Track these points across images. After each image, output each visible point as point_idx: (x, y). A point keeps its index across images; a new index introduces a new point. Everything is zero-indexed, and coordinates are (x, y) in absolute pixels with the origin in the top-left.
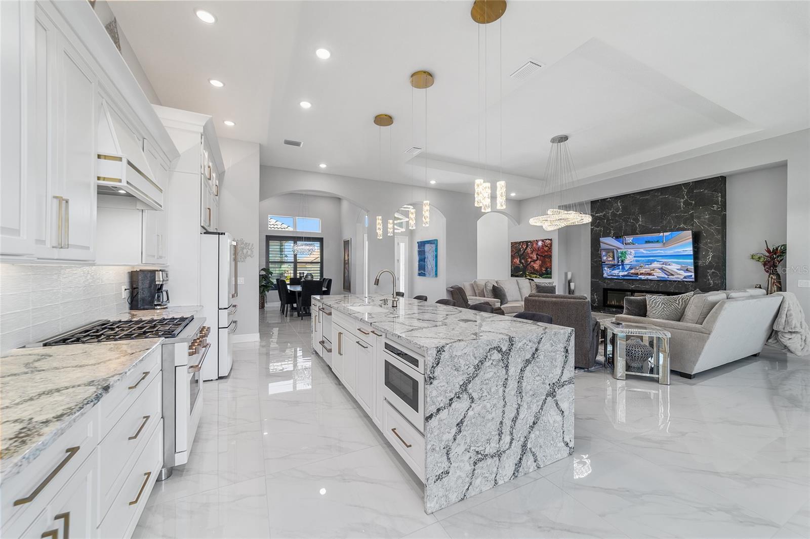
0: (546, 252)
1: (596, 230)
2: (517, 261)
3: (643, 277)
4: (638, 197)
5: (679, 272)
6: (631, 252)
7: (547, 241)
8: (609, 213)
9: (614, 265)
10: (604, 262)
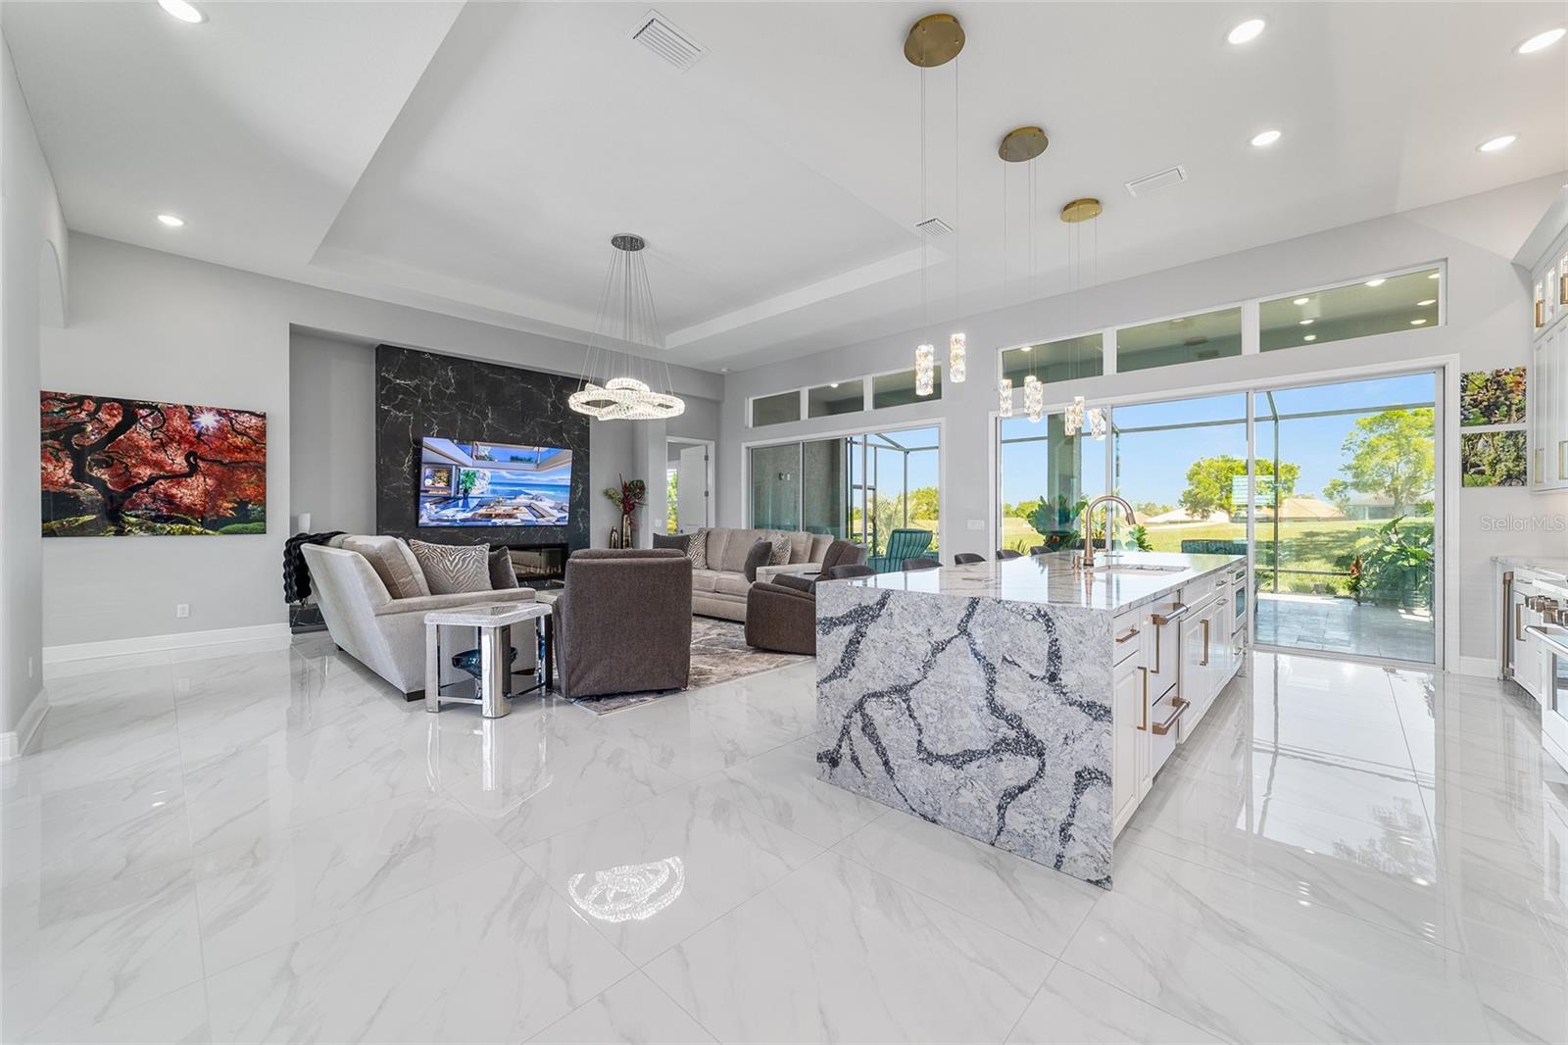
0: (241, 450)
1: (396, 417)
2: (64, 472)
3: (498, 521)
4: (486, 372)
5: (551, 511)
6: (484, 474)
7: (241, 418)
8: (427, 386)
9: (446, 499)
10: (427, 492)
